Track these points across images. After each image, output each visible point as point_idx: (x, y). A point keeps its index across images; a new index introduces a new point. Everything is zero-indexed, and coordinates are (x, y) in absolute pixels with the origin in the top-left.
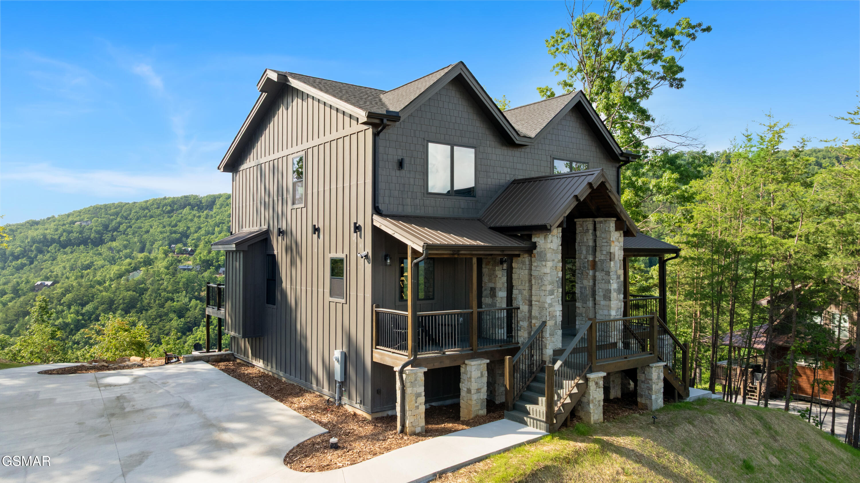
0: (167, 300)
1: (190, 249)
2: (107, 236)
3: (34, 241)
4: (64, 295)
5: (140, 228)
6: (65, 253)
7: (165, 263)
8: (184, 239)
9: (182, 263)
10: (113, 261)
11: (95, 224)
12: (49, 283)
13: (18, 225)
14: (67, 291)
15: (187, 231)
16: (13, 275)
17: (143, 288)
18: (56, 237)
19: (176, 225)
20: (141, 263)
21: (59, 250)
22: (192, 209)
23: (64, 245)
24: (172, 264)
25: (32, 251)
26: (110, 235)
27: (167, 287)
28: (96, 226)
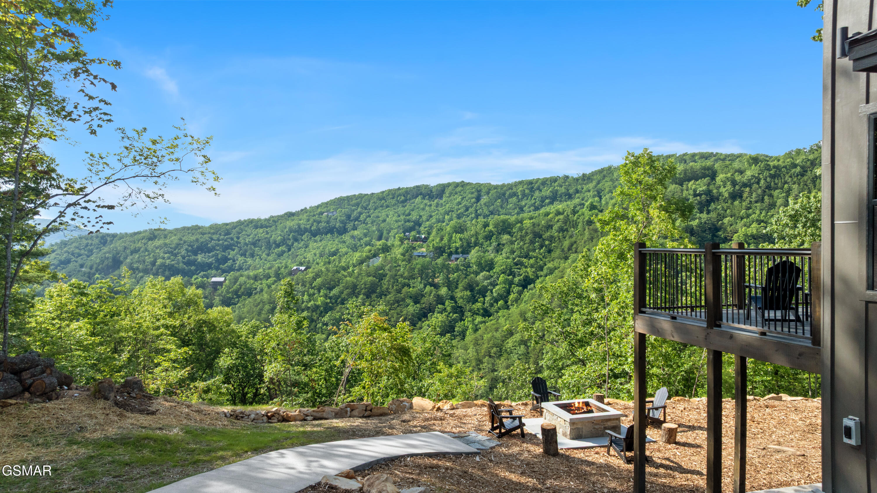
0: (403, 286)
1: (423, 236)
2: (349, 226)
3: (291, 231)
4: (314, 279)
5: (378, 217)
6: (316, 241)
7: (401, 250)
8: (417, 227)
9: (417, 250)
10: (355, 248)
11: (339, 215)
12: (303, 268)
13: (278, 216)
14: (317, 275)
15: (419, 219)
16: (275, 260)
17: (382, 274)
18: (308, 226)
19: (409, 214)
20: (379, 249)
21: (311, 238)
22: (424, 198)
23: (314, 234)
24: (407, 251)
25: (289, 239)
26: (352, 224)
27: (404, 273)
28: (341, 216)
